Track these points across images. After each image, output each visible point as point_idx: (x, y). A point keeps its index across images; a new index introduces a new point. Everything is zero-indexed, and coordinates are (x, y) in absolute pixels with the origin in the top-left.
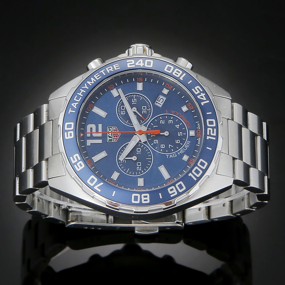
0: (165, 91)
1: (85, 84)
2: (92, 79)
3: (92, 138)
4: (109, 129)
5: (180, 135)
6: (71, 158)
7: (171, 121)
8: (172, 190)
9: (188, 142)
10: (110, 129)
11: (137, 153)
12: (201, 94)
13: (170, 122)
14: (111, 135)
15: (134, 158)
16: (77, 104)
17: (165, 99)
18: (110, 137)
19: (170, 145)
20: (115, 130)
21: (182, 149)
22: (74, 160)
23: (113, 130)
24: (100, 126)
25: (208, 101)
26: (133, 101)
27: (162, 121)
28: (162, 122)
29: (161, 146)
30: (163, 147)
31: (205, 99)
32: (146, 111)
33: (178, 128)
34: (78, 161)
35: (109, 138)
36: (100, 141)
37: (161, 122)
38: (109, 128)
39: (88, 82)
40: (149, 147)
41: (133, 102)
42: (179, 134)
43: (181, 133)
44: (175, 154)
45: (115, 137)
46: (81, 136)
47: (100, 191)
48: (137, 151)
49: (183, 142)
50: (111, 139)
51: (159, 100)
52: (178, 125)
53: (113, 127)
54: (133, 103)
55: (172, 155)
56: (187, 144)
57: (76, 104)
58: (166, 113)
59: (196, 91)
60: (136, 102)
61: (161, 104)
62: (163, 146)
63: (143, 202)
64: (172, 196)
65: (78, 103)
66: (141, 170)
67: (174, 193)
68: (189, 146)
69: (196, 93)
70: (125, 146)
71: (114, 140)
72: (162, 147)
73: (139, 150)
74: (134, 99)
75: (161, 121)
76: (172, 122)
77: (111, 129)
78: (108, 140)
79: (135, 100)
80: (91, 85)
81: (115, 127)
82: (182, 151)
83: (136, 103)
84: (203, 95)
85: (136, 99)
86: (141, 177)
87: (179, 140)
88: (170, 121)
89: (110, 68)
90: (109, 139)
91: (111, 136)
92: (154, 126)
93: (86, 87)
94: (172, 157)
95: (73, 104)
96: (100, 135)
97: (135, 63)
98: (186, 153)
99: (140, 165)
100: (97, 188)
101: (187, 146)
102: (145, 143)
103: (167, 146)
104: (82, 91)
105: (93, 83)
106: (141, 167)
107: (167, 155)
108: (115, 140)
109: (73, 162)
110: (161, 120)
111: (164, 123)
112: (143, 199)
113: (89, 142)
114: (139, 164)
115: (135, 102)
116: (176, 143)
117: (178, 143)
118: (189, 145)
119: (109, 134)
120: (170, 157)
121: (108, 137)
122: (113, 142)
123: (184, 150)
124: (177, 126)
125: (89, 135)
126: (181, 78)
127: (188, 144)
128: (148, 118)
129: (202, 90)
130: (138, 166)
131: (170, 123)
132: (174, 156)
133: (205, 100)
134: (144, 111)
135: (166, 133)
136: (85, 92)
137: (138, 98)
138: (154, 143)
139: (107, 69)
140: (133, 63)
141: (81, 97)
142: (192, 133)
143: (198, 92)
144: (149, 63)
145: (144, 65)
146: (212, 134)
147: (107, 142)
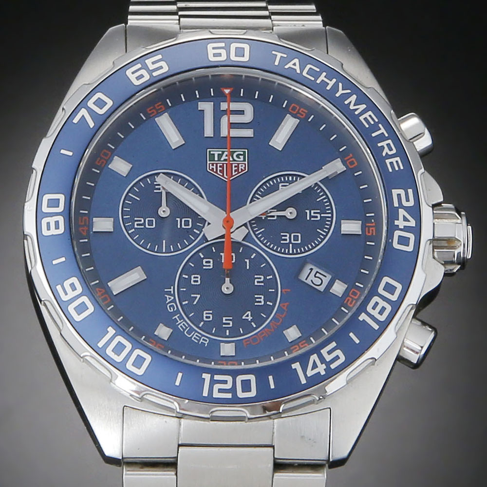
0: (339, 288)
1: (349, 91)
2: (363, 107)
3: (218, 114)
4: (242, 153)
5: (224, 321)
6: (160, 57)
7: (260, 302)
8: (73, 286)
9: (206, 341)
10: (242, 157)
11: (179, 219)
12: (324, 365)
13: (259, 300)
15: (164, 211)
16: (295, 70)
17: (322, 288)
18: (220, 156)
19: (199, 296)
20: (238, 169)
21: (188, 324)
22: (153, 63)
23: (238, 164)
25: (304, 381)
26: (314, 213)
27: (262, 280)
28: (259, 280)
29: (196, 276)
30: (194, 281)
31: (310, 373)
32: (288, 241)
33: (244, 318)
34: (150, 72)
35: (219, 154)
36: (209, 131)
37: (258, 276)
38: (244, 155)
39: (354, 98)
40: (192, 248)
41: (312, 212)
42: (226, 320)
43: (229, 324)
44: (174, 309)
45: (220, 167)
47: (75, 121)
48: (183, 220)
49: (207, 328)
50: (216, 159)
51: (318, 275)
52: (250, 318)
53: (246, 163)
54: (308, 211)
55: (172, 300)
56: (200, 338)
57: (297, 68)
58: (283, 290)
59: (329, 353)
60: (312, 219)
61: (306, 279)
62: (197, 281)
63: (44, 221)
64: (59, 288)
65: (298, 71)
66: (136, 226)
67: (66, 294)
68: (196, 341)
69: (324, 352)
70: (197, 191)
71: (213, 165)
72: (194, 277)
73: (187, 223)
74: (319, 215)
75: (260, 278)
76: (258, 304)
77: (242, 159)
78: (212, 153)
79: (317, 217)
80: (346, 102)
81: (245, 168)
82: (182, 324)
83: (308, 219)
84: (321, 369)
85: (319, 218)
86: (116, 224)
87: (211, 319)
88: (261, 298)
89: (391, 149)
90: (216, 154)
91: (222, 159)
92: (247, 261)
93: (341, 92)
94: (168, 301)
95: (296, 61)
96: (224, 132)
97: (406, 209)
98: (177, 334)
99: (147, 226)
100: (83, 116)
101: (195, 336)
102: (205, 239)
103: (196, 289)
104: (331, 83)
105: (352, 107)
106: (143, 227)
107: (172, 290)
108: (211, 167)
109: (149, 62)
110: (265, 278)
111: (256, 284)
112: (52, 220)
113: (207, 107)
114: (151, 223)
115: (311, 217)
116: (205, 312)
117: (205, 315)
118: (199, 341)
120: (168, 296)
121: (221, 153)
122: (208, 162)
123: (184, 330)
125: (224, 106)
126: (363, 317)
127: (201, 341)
128: (265, 245)
129: (333, 366)
130: (147, 220)
131: (257, 300)
132: (170, 306)
133: (307, 373)
134: (287, 238)
135: (227, 288)
136: (328, 88)
137: (322, 223)
138: (204, 258)
139: (389, 141)
140: (405, 204)
141: (313, 79)
142: (227, 349)
143: (328, 358)
144: (404, 241)
145: (397, 228)
146: (217, 387)
147: (208, 150)
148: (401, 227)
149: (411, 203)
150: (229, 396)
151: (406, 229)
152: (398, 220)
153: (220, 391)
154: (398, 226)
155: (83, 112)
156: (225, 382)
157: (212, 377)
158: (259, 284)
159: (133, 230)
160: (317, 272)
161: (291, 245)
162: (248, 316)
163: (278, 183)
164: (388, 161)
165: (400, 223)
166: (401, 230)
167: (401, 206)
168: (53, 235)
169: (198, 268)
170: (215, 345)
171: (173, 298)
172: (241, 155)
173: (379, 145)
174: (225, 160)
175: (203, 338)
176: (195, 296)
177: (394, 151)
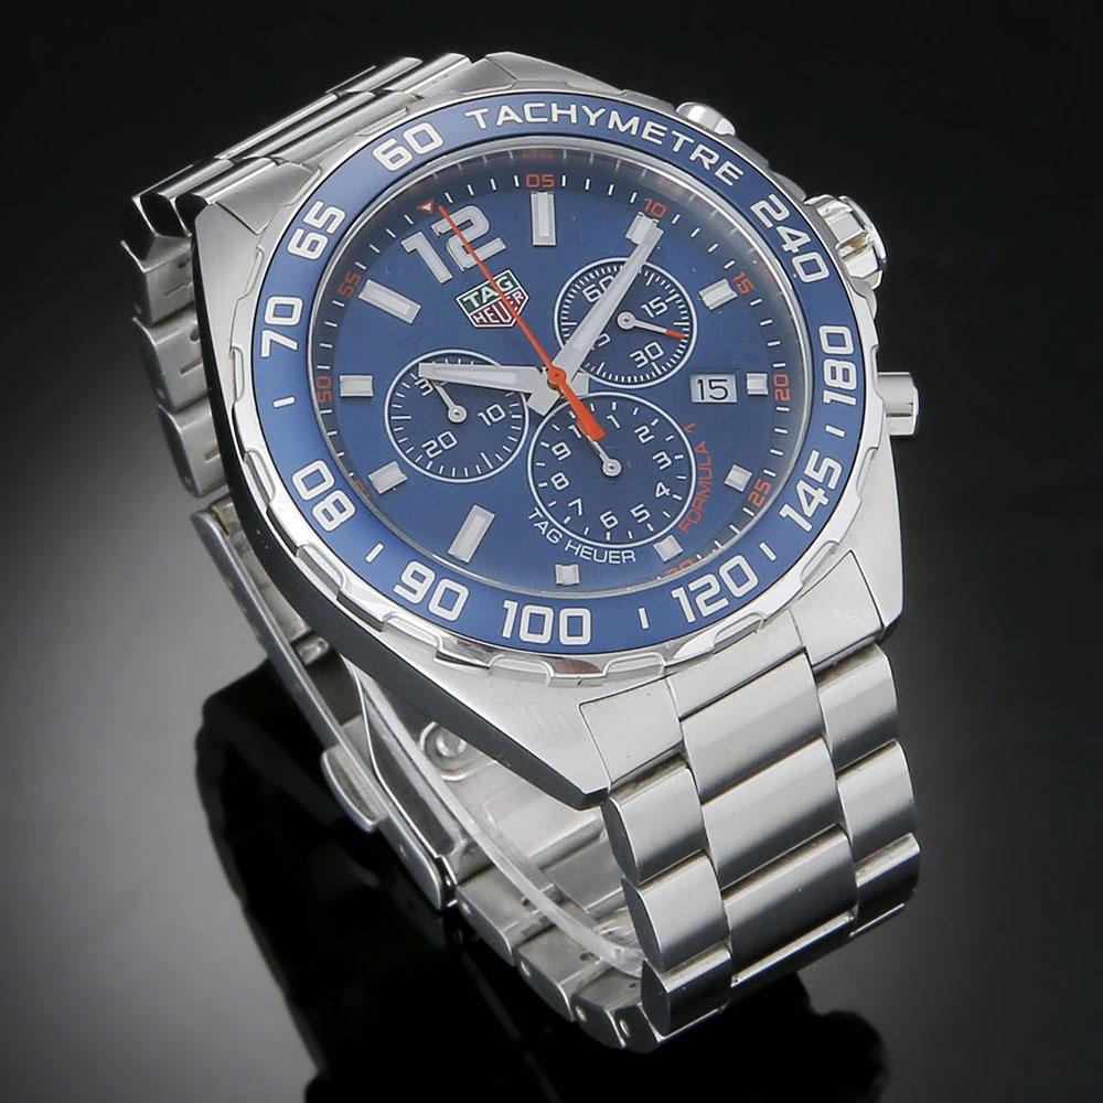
0: (757, 384)
1: (603, 110)
2: (635, 121)
3: (439, 244)
4: (506, 278)
5: (636, 515)
6: (319, 205)
7: (665, 462)
8: (418, 576)
9: (630, 554)
10: (508, 283)
11: (481, 414)
12: (819, 489)
13: (662, 460)
14: (489, 296)
15: (457, 413)
16: (513, 120)
17: (732, 398)
18: (479, 298)
19: (579, 501)
20: (515, 301)
21: (591, 546)
22: (317, 217)
23: (510, 295)
24: (497, 246)
25: (808, 527)
26: (655, 304)
27: (647, 431)
28: (644, 434)
29: (557, 476)
30: (560, 484)
31: (809, 511)
32: (646, 361)
33: (658, 495)
34: (322, 231)
35: (475, 297)
36: (442, 274)
37: (640, 430)
38: (510, 279)
39: (615, 116)
40: (529, 439)
41: (651, 303)
42: (637, 512)
43: (644, 515)
44: (558, 536)
45: (489, 312)
46: (424, 207)
47: (265, 352)
48: (488, 411)
49: (619, 536)
50: (477, 305)
51: (714, 384)
52: (666, 491)
53: (520, 287)
54: (644, 306)
55: (551, 528)
56: (620, 555)
57: (514, 116)
58: (685, 429)
59: (816, 469)
60: (658, 313)
61: (703, 398)
62: (563, 483)
63: (317, 512)
64: (398, 589)
65: (520, 121)
67: (415, 592)
68: (618, 562)
69: (809, 471)
71: (477, 315)
72: (556, 479)
73: (496, 413)
74: (662, 304)
75: (644, 431)
76: (664, 466)
77: (511, 286)
78: (465, 300)
79: (662, 307)
80: (611, 126)
81: (523, 295)
82: (583, 551)
83: (652, 316)
84: (820, 497)
85: (666, 308)
86: (404, 468)
87: (616, 522)
88: (662, 457)
89: (711, 157)
90: (471, 298)
91: (485, 301)
92: (610, 417)
93: (593, 117)
94: (544, 530)
95: (505, 109)
97: (783, 223)
98: (586, 568)
99: (446, 447)
100: (271, 341)
101: (611, 557)
102: (536, 418)
103: (569, 494)
104: (573, 112)
105: (622, 129)
106: (441, 451)
107: (538, 512)
108: (477, 320)
109: (309, 219)
110: (649, 427)
111: (643, 441)
112: (328, 503)
113: (416, 242)
114: (447, 440)
115: (654, 311)
116: (602, 518)
117: (605, 522)
118: (621, 559)
119: (489, 290)
120: (539, 525)
121: (477, 293)
122: (469, 316)
123: (592, 557)
124: (661, 490)
125: (441, 227)
126: (828, 396)
127: (624, 557)
128: (619, 382)
129: (832, 485)
130: (439, 438)
131: (660, 461)
132: (550, 536)
133: (806, 513)
134: (642, 357)
135: (611, 467)
136: (574, 120)
137: (674, 313)
138: (551, 447)
139: (701, 147)
140: (779, 217)
141: (546, 120)
142: (668, 548)
143: (819, 477)
144: (811, 267)
145: (791, 254)
146: (700, 600)
147: (457, 299)
148: (796, 250)
149: (785, 213)
150: (724, 602)
151: (803, 249)
152: (785, 243)
153: (708, 602)
154: (790, 251)
155: (267, 336)
156: (708, 586)
157: (687, 590)
158: (647, 439)
159: (431, 463)
160: (710, 381)
161: (653, 364)
162: (662, 490)
163: (580, 291)
164: (718, 173)
165: (791, 246)
166: (797, 254)
167: (777, 223)
168: (342, 523)
169: (554, 465)
170: (647, 553)
171: (547, 523)
172: (506, 281)
173: (693, 158)
174: (489, 300)
175: (623, 553)
176: (574, 503)
177: (716, 157)
